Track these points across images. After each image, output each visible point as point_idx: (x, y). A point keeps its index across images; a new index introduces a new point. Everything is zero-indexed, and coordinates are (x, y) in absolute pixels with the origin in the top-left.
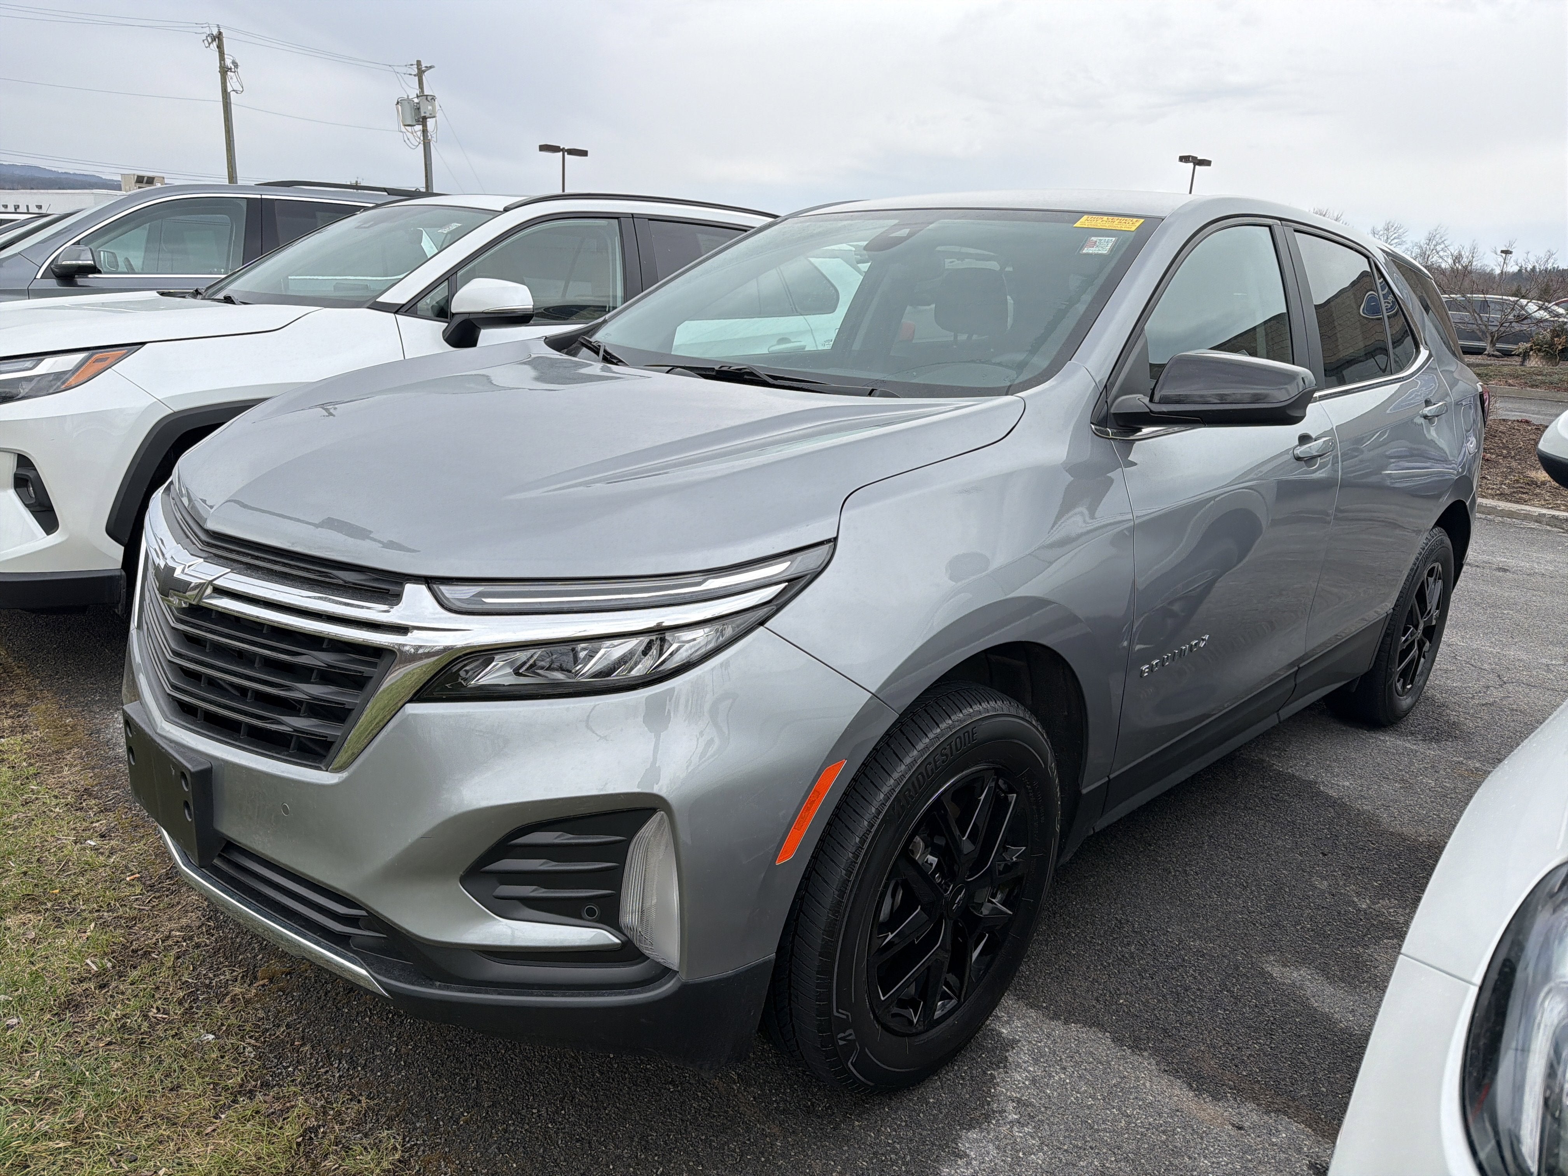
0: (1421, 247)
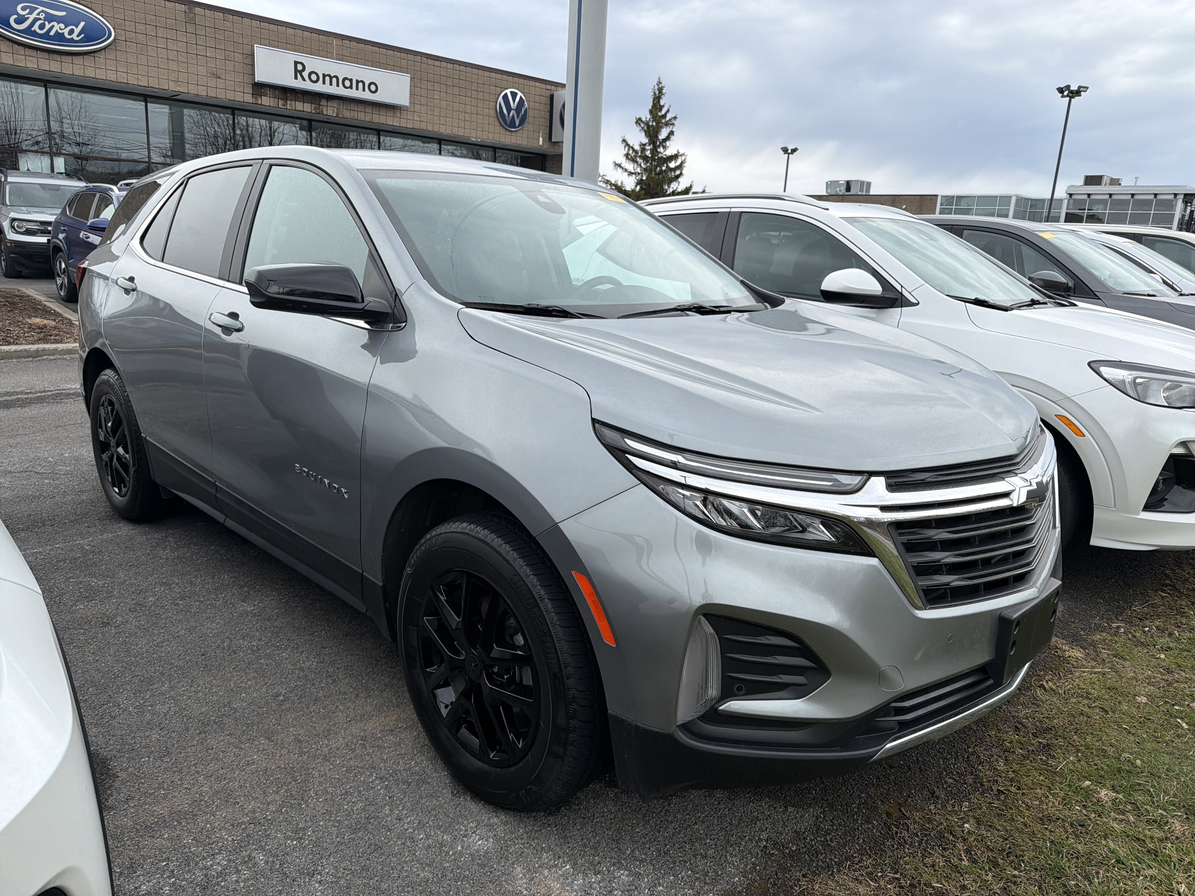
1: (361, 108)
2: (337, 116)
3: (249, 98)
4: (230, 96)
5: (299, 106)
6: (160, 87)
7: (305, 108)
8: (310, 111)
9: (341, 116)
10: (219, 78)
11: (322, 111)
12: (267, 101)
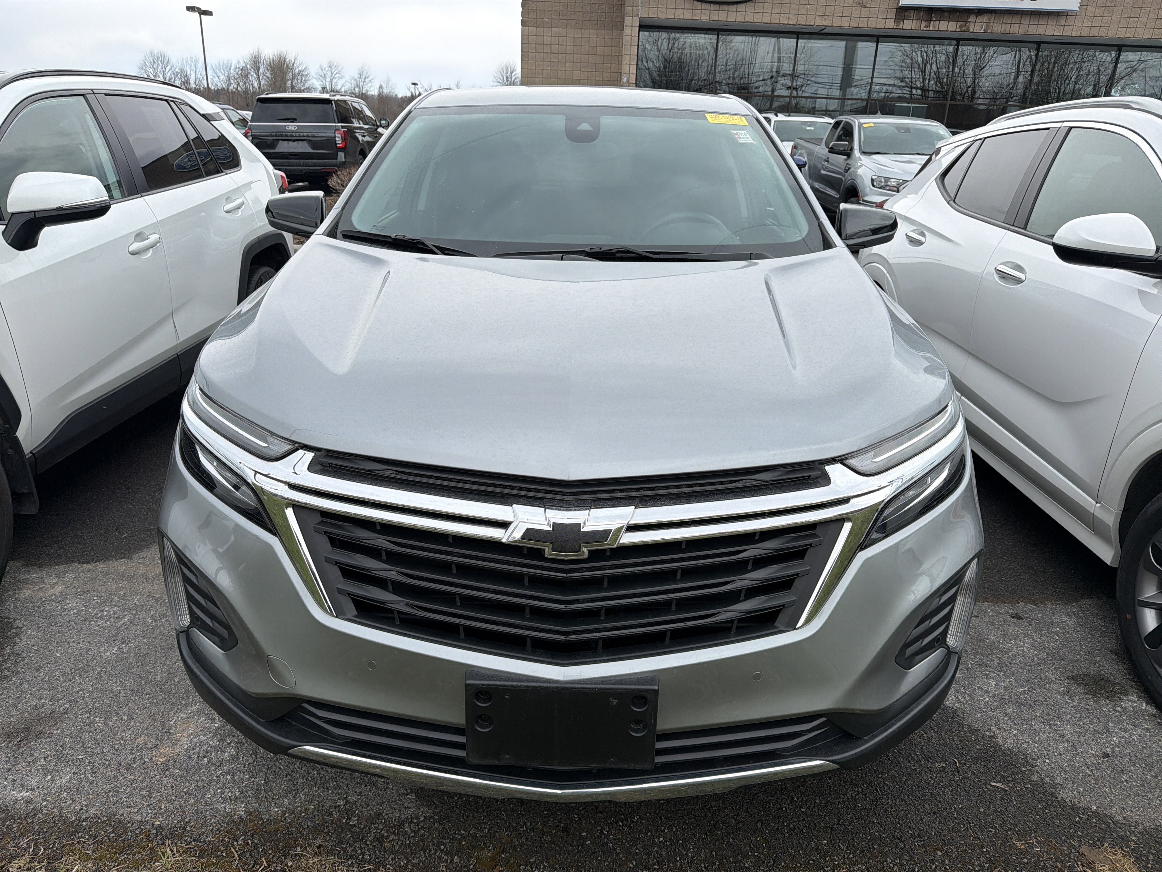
0: (356, 80)
1: (1016, 19)
2: (985, 31)
3: (891, 24)
4: (872, 24)
5: (943, 25)
6: (807, 24)
7: (950, 27)
8: (954, 29)
9: (990, 31)
10: (865, 6)
11: (968, 28)
12: (909, 25)
